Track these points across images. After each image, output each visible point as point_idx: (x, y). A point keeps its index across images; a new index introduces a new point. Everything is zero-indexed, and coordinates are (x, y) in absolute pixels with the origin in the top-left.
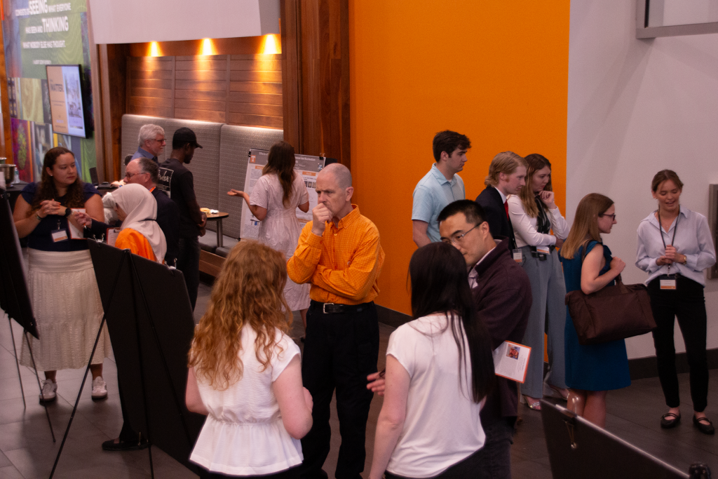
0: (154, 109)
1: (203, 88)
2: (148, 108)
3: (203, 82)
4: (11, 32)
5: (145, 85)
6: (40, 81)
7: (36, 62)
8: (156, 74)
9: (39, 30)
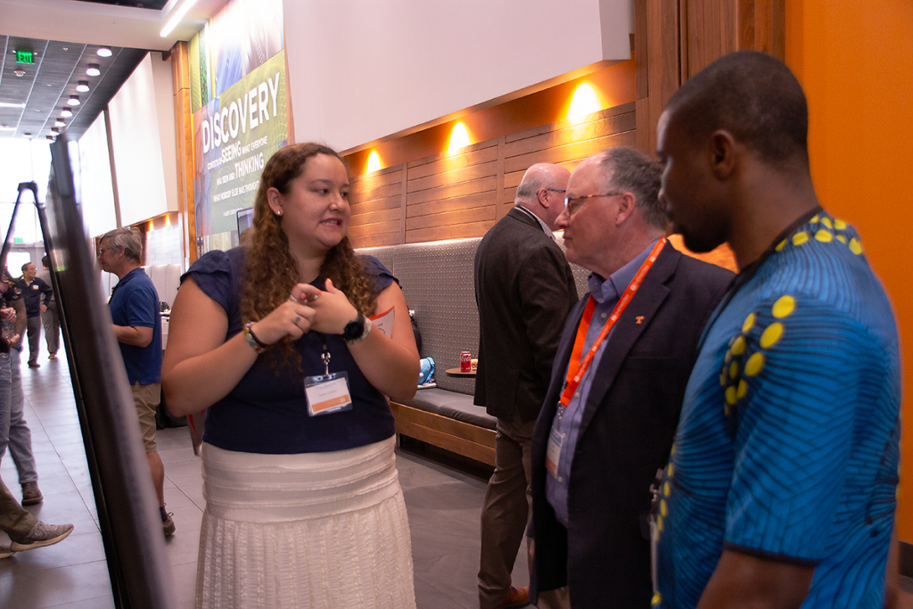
0: (373, 238)
1: (452, 194)
2: (365, 239)
3: (454, 186)
4: (203, 188)
5: (362, 211)
6: (230, 233)
7: (227, 214)
8: (376, 193)
9: (232, 177)
